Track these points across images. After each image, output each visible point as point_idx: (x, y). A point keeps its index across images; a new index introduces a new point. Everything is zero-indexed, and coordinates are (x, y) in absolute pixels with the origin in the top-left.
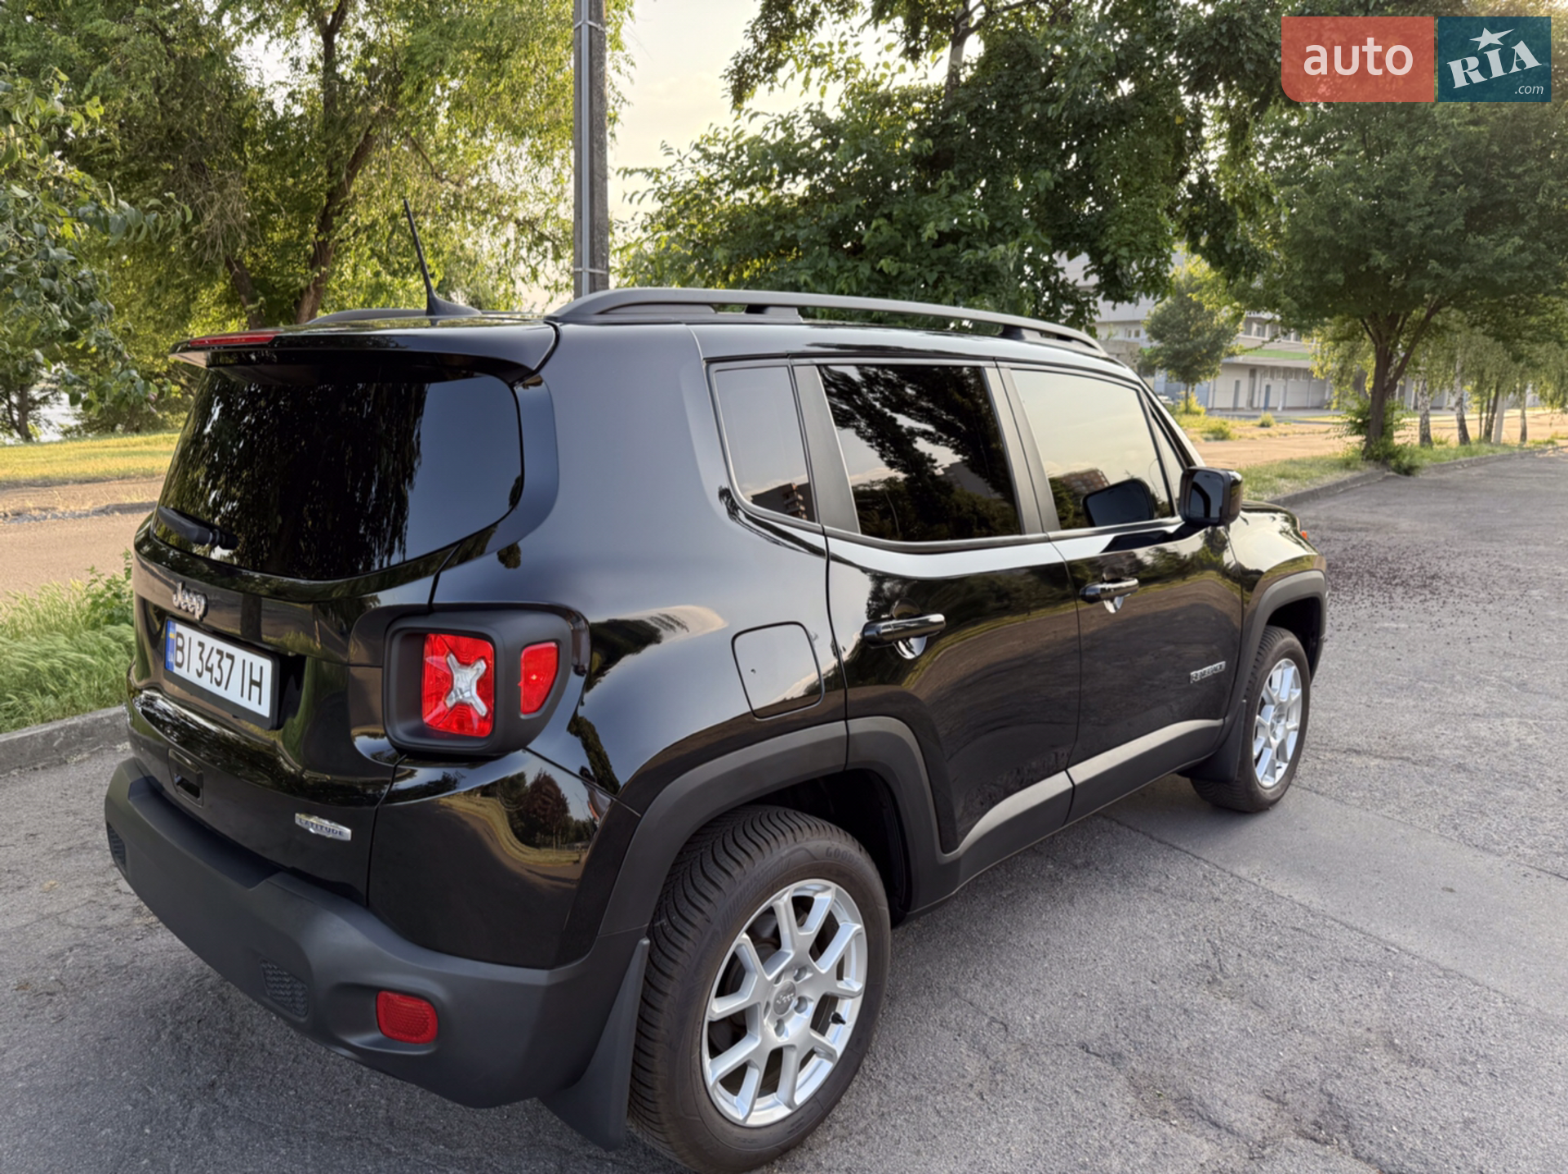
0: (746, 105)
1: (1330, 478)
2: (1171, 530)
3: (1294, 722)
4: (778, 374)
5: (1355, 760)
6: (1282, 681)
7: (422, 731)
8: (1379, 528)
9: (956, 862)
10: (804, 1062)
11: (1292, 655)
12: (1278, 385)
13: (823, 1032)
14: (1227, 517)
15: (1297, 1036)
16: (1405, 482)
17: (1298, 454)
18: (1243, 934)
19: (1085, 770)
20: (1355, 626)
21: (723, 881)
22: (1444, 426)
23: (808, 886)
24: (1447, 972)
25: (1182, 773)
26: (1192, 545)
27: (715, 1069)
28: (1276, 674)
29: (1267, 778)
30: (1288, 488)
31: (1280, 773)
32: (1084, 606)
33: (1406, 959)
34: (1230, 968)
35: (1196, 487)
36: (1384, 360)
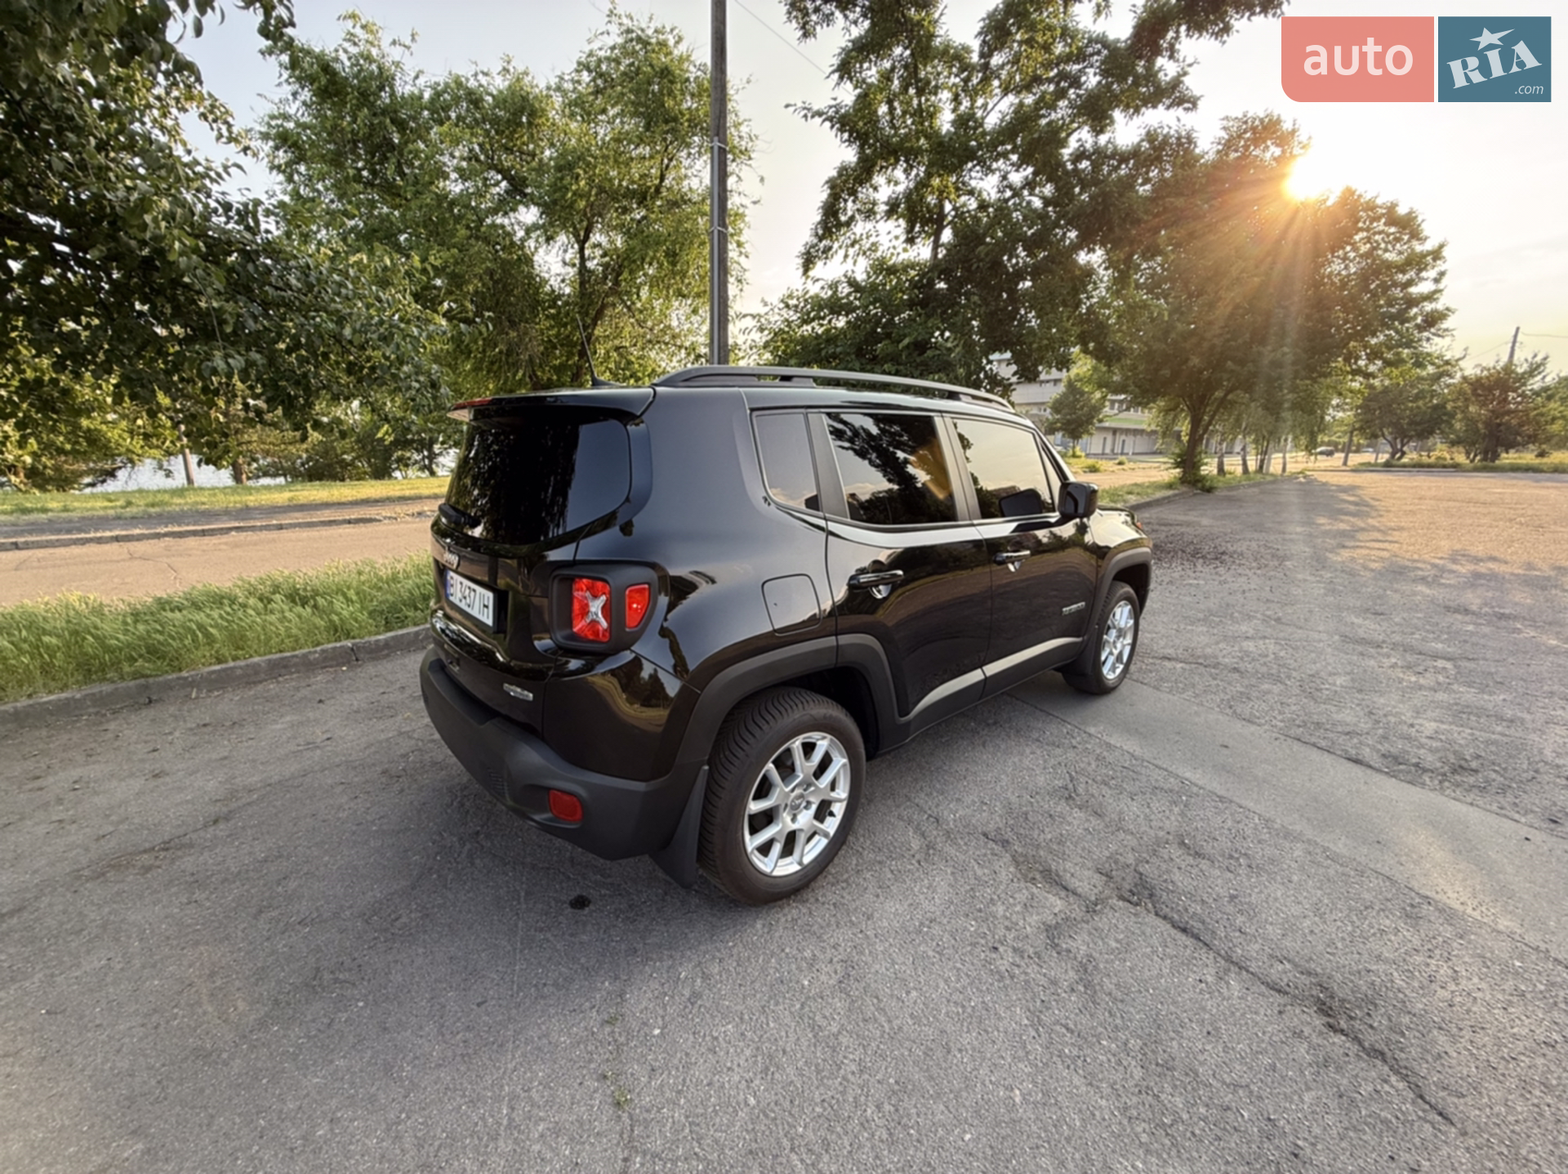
0: (811, 273)
1: (1159, 495)
2: (1053, 520)
3: (1129, 640)
4: (798, 417)
5: (1167, 664)
6: (1122, 615)
7: (574, 637)
8: (1188, 524)
9: (908, 723)
10: (809, 839)
11: (1129, 599)
12: (1130, 440)
13: (822, 821)
14: (1088, 513)
15: (1122, 835)
16: (1207, 496)
17: (1139, 480)
18: (1089, 769)
19: (993, 668)
20: (1171, 582)
21: (757, 732)
22: (1233, 464)
23: (814, 736)
24: (1221, 799)
25: (1057, 669)
26: (1068, 530)
27: (752, 842)
28: (1118, 611)
29: (1110, 673)
30: (1133, 499)
31: (1118, 671)
32: (995, 567)
33: (1195, 789)
34: (1080, 790)
35: (1069, 494)
36: (1196, 423)
